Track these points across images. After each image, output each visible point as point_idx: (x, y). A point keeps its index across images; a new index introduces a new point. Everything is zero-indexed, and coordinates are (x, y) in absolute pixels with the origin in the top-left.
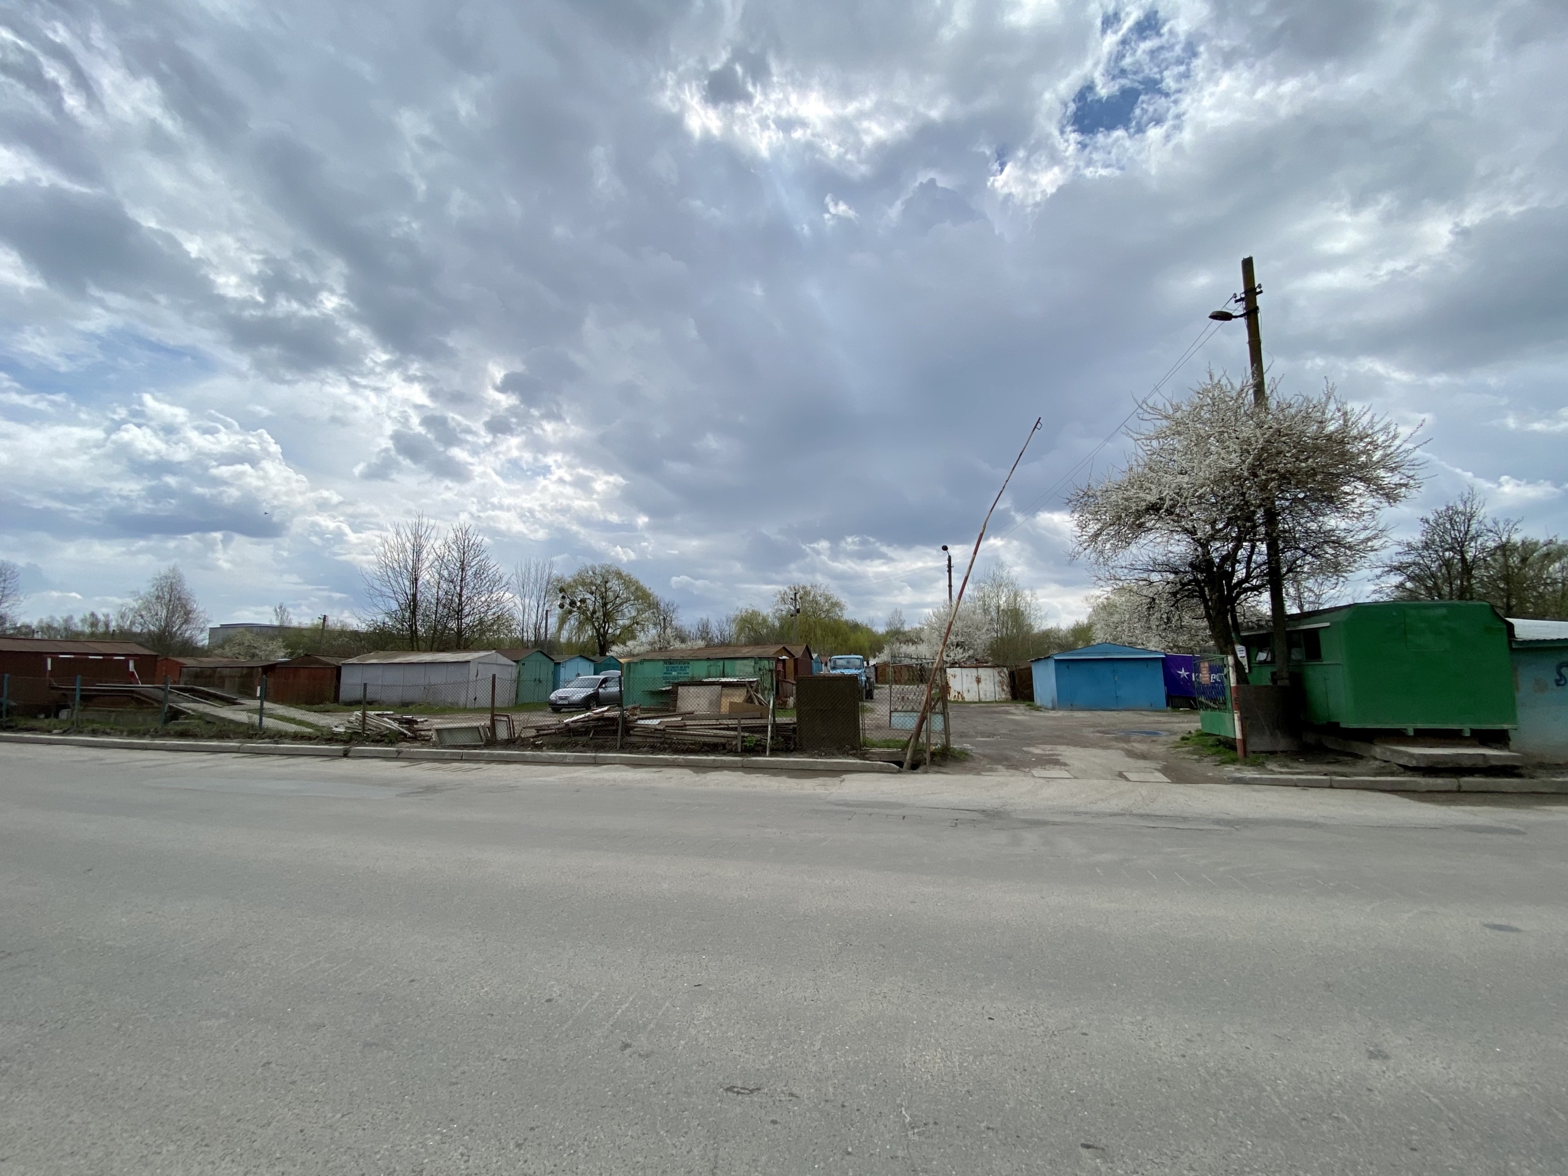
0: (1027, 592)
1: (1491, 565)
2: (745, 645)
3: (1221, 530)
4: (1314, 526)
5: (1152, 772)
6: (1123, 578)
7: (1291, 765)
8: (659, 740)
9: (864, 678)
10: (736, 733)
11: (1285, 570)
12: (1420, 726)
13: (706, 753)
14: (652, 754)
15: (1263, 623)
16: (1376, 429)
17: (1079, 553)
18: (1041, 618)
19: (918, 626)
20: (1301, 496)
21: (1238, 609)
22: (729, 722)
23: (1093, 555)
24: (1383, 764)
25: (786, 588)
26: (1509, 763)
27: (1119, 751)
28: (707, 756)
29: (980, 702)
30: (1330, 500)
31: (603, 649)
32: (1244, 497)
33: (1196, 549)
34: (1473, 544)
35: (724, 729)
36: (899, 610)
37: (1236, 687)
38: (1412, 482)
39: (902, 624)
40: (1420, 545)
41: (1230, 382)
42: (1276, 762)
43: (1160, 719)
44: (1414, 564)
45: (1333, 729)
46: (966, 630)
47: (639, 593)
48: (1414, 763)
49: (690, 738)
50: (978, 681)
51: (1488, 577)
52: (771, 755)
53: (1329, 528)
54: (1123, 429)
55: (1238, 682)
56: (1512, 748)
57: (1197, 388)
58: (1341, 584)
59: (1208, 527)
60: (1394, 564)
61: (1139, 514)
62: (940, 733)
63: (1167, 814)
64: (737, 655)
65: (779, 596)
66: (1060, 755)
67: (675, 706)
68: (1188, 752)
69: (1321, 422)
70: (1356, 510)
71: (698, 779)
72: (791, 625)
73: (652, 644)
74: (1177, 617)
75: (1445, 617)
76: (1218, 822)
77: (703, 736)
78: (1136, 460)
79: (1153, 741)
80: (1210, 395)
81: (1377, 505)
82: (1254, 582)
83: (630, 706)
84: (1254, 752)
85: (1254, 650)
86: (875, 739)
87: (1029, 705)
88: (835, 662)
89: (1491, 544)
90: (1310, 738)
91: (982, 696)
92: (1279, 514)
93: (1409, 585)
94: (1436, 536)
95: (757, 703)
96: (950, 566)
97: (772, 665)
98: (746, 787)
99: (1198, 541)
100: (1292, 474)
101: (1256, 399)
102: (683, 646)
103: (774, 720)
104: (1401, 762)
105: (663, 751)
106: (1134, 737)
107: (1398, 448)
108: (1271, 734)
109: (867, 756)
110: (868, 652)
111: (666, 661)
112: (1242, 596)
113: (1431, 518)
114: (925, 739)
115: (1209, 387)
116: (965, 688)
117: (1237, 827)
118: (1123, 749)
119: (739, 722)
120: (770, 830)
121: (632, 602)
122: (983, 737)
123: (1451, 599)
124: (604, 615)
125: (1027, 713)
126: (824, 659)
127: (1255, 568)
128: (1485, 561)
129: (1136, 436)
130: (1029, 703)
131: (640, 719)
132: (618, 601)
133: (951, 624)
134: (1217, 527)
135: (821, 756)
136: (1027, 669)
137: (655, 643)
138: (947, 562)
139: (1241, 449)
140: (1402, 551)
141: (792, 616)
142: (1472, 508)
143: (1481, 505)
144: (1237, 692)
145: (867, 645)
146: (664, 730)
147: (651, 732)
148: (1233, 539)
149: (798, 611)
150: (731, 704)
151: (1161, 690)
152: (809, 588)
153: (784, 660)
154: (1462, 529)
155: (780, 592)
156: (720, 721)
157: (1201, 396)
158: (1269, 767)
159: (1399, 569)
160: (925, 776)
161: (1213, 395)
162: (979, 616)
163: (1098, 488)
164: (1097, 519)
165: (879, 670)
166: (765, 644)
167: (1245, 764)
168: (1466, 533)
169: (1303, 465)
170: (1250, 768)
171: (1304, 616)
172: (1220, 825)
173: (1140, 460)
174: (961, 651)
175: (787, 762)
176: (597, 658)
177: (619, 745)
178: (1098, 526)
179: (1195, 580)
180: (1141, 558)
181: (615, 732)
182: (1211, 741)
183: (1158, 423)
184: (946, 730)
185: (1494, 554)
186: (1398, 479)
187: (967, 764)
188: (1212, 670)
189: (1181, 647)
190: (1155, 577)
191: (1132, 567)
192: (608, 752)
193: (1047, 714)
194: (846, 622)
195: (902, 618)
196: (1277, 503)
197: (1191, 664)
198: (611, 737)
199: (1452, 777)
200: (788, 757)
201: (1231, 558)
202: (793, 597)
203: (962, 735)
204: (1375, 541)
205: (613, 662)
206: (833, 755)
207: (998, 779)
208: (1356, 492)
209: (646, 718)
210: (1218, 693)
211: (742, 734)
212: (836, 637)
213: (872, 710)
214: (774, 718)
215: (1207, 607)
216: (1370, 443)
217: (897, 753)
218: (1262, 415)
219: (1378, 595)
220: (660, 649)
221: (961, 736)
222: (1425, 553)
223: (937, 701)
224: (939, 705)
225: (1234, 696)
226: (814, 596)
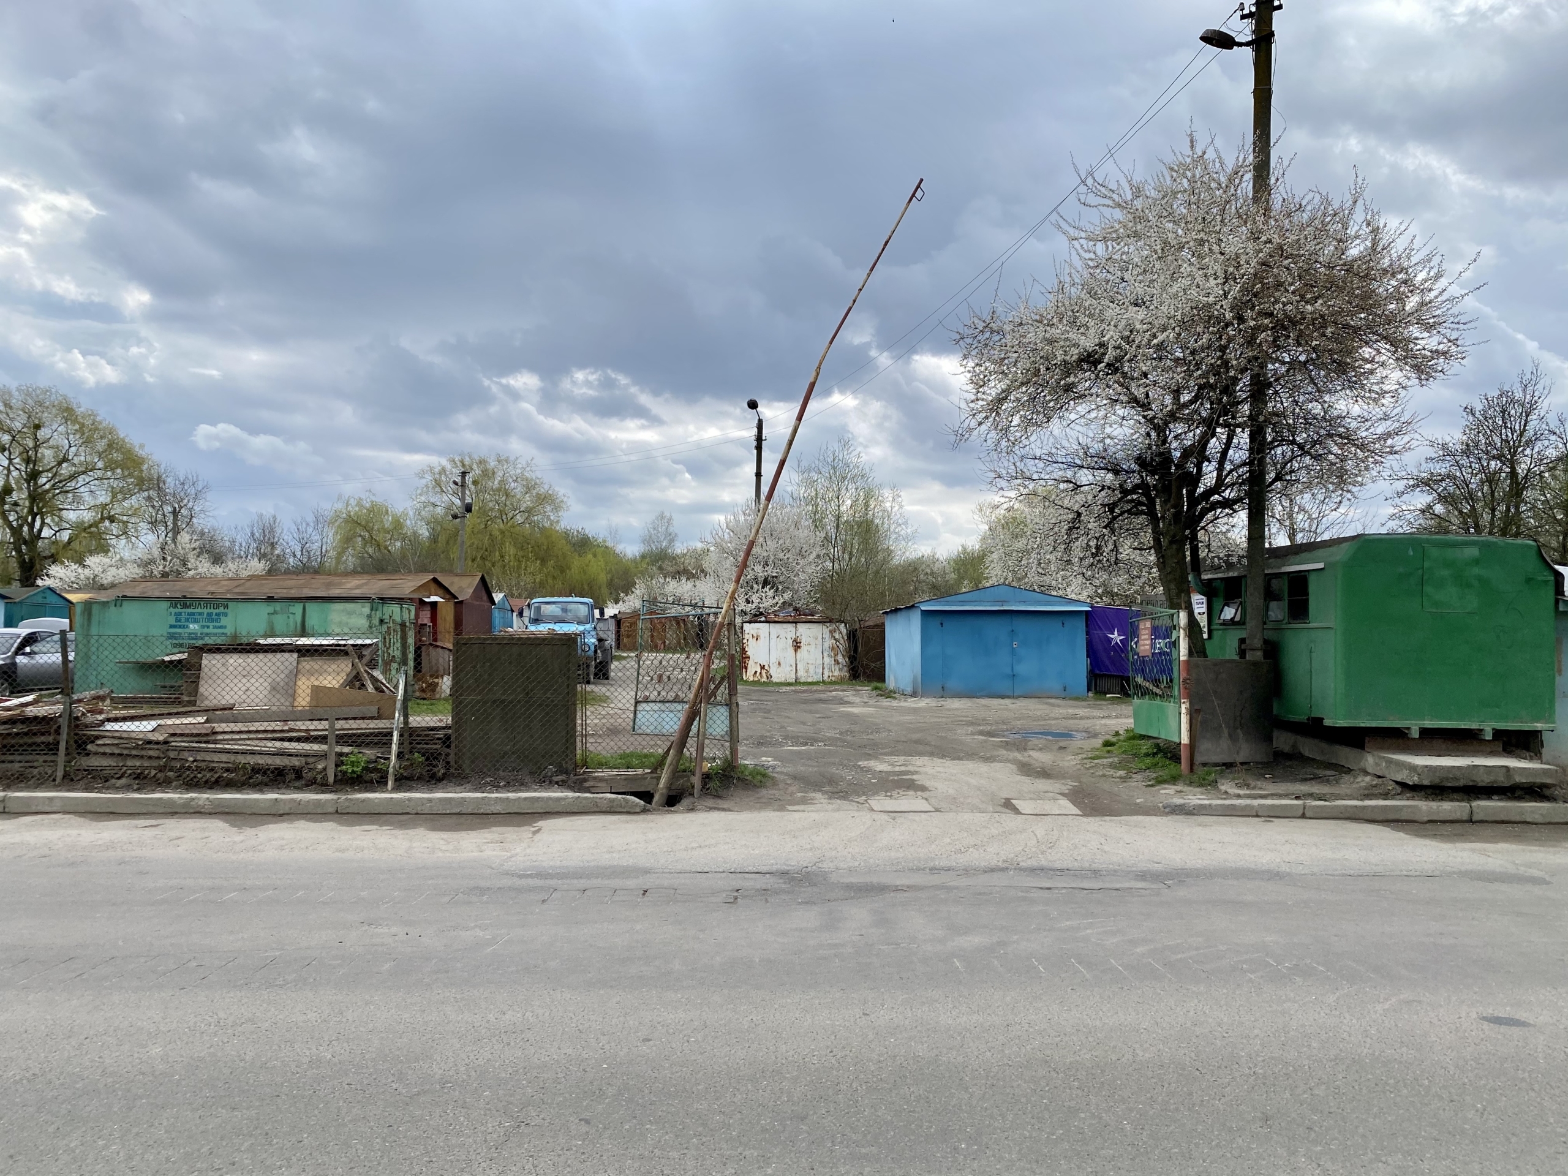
0: (887, 493)
1: (1548, 484)
2: (354, 573)
3: (1186, 405)
4: (1316, 408)
5: (1055, 799)
6: (1035, 477)
7: (1253, 784)
8: (155, 763)
9: (592, 640)
10: (324, 747)
11: (1273, 475)
12: (1428, 724)
13: (259, 787)
14: (138, 790)
15: (1235, 560)
16: (1414, 260)
17: (970, 430)
18: (907, 539)
19: (699, 546)
20: (1302, 358)
21: (1201, 534)
22: (312, 725)
23: (993, 434)
24: (1376, 781)
25: (444, 462)
26: (1538, 780)
27: (1009, 765)
28: (261, 792)
29: (797, 682)
30: (1341, 368)
31: (30, 571)
32: (1224, 353)
33: (1148, 434)
34: (1528, 452)
35: (299, 740)
36: (667, 514)
37: (1187, 662)
38: (1453, 349)
39: (671, 541)
40: (1458, 447)
41: (1219, 157)
42: (1234, 779)
43: (1077, 711)
44: (1449, 476)
45: (1315, 728)
46: (781, 556)
47: (117, 456)
48: (1414, 779)
49: (224, 758)
50: (797, 645)
51: (1543, 503)
52: (397, 788)
53: (1336, 413)
54: (1054, 217)
55: (1190, 653)
56: (1545, 757)
57: (1170, 159)
58: (1345, 502)
59: (1168, 400)
60: (1423, 475)
61: (1068, 368)
62: (722, 739)
63: (1070, 866)
64: (335, 592)
65: (429, 477)
66: (917, 773)
67: (195, 692)
68: (1112, 766)
69: (1340, 241)
70: (1375, 388)
71: (239, 838)
72: (455, 535)
73: (146, 564)
74: (1111, 547)
75: (1477, 562)
76: (1143, 876)
77: (253, 753)
78: (1070, 274)
79: (1061, 748)
80: (1189, 174)
81: (1405, 382)
82: (1226, 494)
83: (87, 694)
84: (1204, 765)
85: (1218, 603)
86: (604, 753)
87: (876, 688)
88: (538, 609)
89: (1552, 453)
90: (1283, 741)
91: (801, 673)
92: (1270, 385)
93: (1439, 509)
94: (1481, 437)
95: (370, 688)
96: (759, 439)
97: (409, 613)
98: (343, 851)
99: (1150, 421)
100: (1291, 320)
101: (1256, 191)
102: (218, 570)
103: (406, 722)
104: (1399, 778)
105: (163, 784)
106: (1035, 741)
107: (1441, 294)
108: (1230, 736)
109: (587, 784)
110: (605, 591)
111: (174, 601)
112: (1210, 516)
113: (1479, 407)
114: (693, 750)
115: (1188, 160)
116: (773, 660)
117: (1169, 882)
118: (1015, 762)
119: (332, 726)
120: (386, 930)
121: (99, 473)
122: (797, 745)
123: (1490, 533)
124: (33, 497)
125: (872, 702)
126: (517, 603)
127: (1231, 471)
128: (1542, 477)
129: (1073, 232)
130: (875, 684)
131: (109, 720)
132: (65, 470)
133: (752, 544)
134: (1182, 401)
135: (497, 788)
136: (877, 626)
137: (152, 561)
138: (755, 431)
139: (1226, 272)
140: (1434, 455)
141: (455, 517)
142: (1533, 396)
143: (1546, 392)
144: (1188, 671)
145: (603, 578)
146: (166, 742)
147: (137, 747)
148: (1203, 421)
149: (468, 508)
150: (316, 690)
151: (1081, 664)
152: (492, 464)
153: (434, 604)
154: (1517, 427)
155: (431, 469)
156: (291, 724)
157: (1175, 174)
158: (1223, 788)
159: (1427, 483)
160: (691, 816)
161: (1194, 176)
162: (805, 534)
163: (1007, 318)
164: (1003, 372)
165: (625, 626)
166: (396, 571)
167: (1191, 784)
168: (1521, 435)
169: (1309, 307)
170: (1199, 790)
171: (1295, 550)
172: (1145, 880)
173: (1075, 276)
174: (771, 593)
175: (430, 800)
176: (15, 590)
177: (60, 774)
178: (1002, 386)
179: (1143, 486)
180: (1065, 443)
181: (53, 748)
182: (1145, 747)
183: (1107, 212)
184: (733, 735)
185: (1554, 468)
186: (1435, 343)
187: (764, 792)
188: (1156, 632)
189: (1117, 594)
190: (1084, 477)
191: (1050, 459)
192: (37, 787)
193: (903, 704)
194: (566, 534)
195: (671, 529)
196: (1270, 366)
197: (1127, 622)
198: (41, 758)
199: (1462, 800)
200: (431, 791)
201: (1198, 452)
202: (459, 480)
203: (761, 742)
204: (1397, 438)
205: (52, 599)
206: (522, 785)
207: (814, 816)
208: (1377, 359)
209: (124, 719)
210: (1163, 672)
211: (338, 749)
212: (543, 561)
213: (603, 700)
214: (406, 716)
215: (1156, 533)
216: (1405, 282)
217: (643, 777)
218: (1260, 219)
219: (1397, 522)
220: (165, 575)
221: (760, 744)
222: (1464, 461)
223: (720, 683)
224: (723, 690)
225: (1183, 675)
226: (503, 481)
